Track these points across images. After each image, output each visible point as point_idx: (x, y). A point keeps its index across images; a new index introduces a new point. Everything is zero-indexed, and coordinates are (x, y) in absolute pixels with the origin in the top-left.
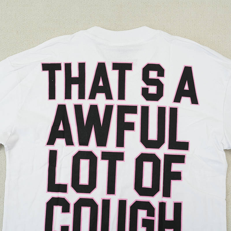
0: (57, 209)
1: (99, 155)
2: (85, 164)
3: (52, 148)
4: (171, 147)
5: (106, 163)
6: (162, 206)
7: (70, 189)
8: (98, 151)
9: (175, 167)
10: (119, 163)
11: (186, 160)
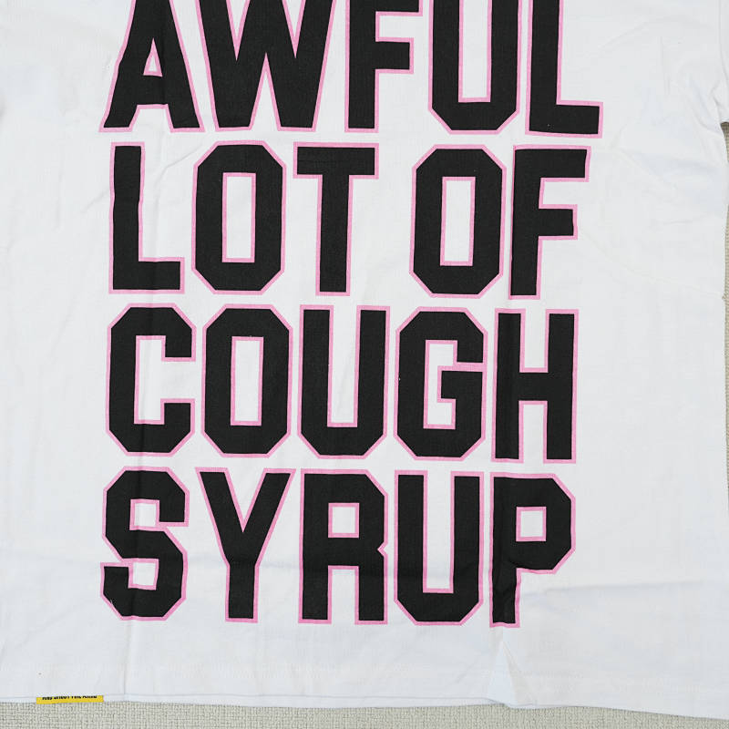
0: (150, 348)
1: (288, 159)
2: (239, 190)
3: (123, 137)
4: (536, 124)
5: (313, 184)
6: (510, 325)
7: (190, 276)
8: (283, 144)
9: (554, 193)
10: (358, 184)
11: (591, 165)
